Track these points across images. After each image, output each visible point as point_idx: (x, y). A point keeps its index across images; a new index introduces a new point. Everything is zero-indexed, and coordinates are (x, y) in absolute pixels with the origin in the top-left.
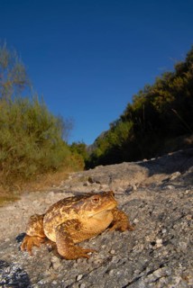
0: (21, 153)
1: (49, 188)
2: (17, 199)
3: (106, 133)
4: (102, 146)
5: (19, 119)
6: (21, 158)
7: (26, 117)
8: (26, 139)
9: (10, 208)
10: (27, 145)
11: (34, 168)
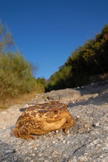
0: (10, 82)
1: (25, 102)
2: (7, 108)
3: (56, 73)
4: (54, 80)
5: (9, 63)
6: (9, 86)
7: (13, 62)
8: (12, 75)
9: (4, 113)
10: (13, 78)
11: (16, 91)
